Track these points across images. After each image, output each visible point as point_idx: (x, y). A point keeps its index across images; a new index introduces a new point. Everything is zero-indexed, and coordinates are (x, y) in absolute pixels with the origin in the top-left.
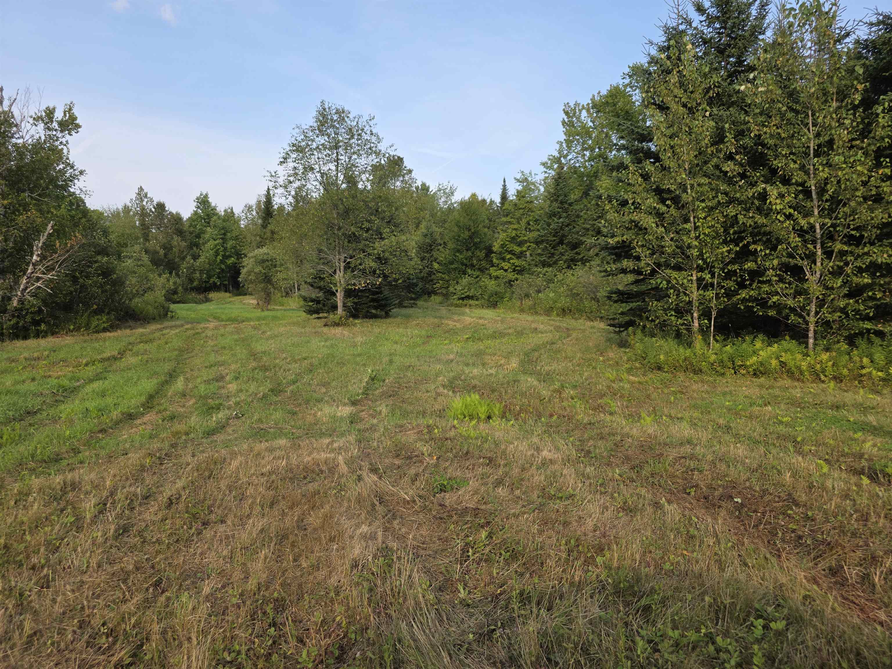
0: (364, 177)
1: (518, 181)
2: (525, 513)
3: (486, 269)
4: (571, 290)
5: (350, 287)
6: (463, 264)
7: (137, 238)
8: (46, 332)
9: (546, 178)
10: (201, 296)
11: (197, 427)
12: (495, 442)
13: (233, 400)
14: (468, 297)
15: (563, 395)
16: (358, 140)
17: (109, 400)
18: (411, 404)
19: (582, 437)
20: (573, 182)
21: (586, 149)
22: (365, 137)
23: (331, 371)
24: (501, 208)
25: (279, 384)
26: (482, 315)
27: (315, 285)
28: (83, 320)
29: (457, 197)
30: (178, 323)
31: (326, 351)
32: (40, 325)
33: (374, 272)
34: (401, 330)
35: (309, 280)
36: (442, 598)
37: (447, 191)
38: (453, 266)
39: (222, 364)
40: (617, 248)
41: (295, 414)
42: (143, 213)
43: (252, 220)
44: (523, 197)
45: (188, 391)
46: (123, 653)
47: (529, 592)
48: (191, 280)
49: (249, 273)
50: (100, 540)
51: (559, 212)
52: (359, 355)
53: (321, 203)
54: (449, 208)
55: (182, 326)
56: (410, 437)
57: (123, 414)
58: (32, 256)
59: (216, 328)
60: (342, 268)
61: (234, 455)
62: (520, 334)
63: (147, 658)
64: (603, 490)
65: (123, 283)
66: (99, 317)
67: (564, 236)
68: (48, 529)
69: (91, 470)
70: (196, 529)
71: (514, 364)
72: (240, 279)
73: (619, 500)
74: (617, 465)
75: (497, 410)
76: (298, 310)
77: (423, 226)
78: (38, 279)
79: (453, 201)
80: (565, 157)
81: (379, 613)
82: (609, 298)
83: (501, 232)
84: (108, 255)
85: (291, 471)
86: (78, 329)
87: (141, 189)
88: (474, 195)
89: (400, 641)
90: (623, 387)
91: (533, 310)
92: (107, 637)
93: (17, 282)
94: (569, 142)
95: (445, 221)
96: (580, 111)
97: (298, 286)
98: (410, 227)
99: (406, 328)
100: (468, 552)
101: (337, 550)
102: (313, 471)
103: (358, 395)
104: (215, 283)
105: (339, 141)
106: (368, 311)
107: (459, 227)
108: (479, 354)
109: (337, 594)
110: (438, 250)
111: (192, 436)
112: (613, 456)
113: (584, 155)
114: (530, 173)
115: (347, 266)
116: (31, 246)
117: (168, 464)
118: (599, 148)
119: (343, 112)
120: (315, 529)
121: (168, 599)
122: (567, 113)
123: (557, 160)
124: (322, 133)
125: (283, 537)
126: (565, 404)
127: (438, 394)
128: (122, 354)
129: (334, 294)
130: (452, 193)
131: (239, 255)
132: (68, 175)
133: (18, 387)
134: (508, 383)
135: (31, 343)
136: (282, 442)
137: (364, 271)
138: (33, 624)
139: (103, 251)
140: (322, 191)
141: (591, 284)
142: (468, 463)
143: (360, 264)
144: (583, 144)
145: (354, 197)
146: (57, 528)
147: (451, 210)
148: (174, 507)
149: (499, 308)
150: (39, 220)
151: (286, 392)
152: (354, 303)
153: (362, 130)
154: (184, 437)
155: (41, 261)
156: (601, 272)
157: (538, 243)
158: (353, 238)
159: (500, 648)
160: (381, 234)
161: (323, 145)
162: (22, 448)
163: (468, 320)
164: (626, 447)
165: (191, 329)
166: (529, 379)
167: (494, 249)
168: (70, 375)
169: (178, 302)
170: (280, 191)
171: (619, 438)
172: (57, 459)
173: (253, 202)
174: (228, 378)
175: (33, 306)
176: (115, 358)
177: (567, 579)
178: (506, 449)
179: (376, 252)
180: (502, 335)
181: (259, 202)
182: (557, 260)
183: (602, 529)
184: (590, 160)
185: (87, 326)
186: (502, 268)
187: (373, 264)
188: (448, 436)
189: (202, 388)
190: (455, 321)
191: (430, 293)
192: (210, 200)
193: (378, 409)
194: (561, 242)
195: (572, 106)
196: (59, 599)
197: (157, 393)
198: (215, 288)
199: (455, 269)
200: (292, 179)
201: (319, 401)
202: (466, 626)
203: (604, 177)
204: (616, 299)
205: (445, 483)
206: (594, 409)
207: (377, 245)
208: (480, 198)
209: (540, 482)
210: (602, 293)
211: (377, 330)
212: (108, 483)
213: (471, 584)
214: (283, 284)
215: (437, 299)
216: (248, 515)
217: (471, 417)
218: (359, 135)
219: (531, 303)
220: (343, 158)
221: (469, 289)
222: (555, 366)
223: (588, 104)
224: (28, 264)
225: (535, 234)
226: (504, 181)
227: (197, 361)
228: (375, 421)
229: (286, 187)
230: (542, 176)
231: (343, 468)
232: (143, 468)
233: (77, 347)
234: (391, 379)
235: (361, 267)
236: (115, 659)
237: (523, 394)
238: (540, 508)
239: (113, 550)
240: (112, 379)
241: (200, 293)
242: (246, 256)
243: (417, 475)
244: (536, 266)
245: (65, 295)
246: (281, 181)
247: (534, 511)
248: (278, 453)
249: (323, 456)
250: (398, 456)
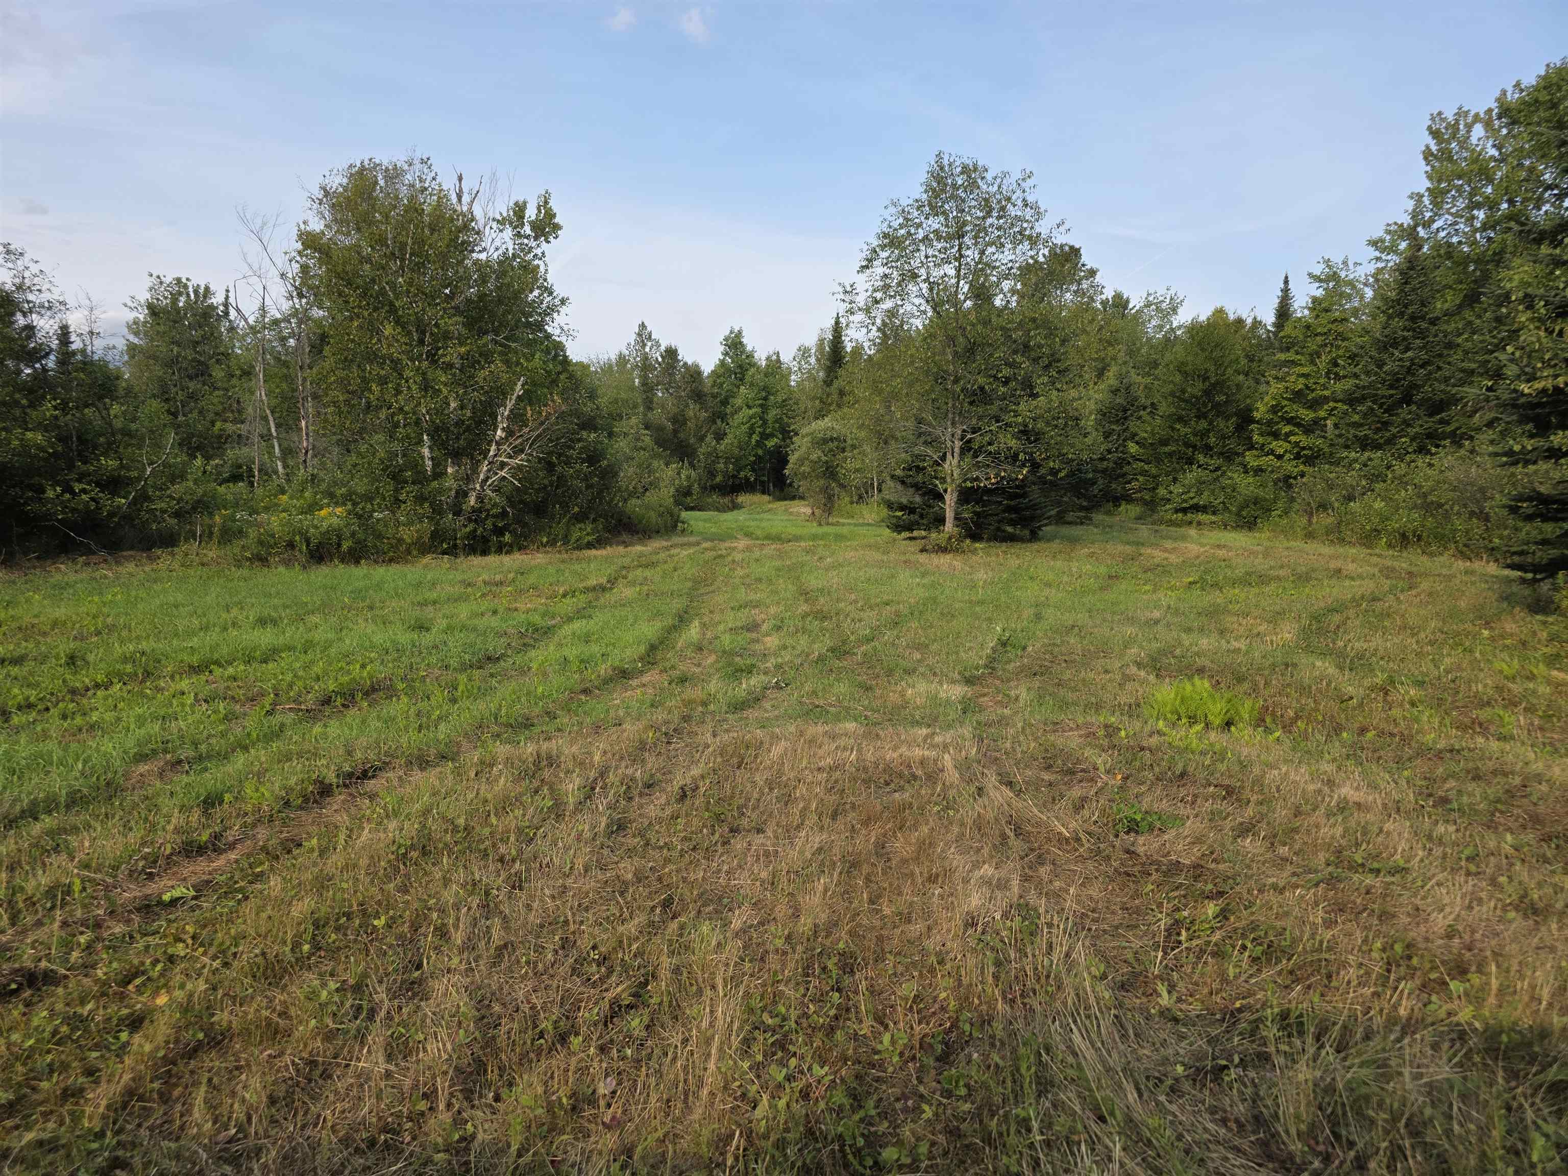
0: (1006, 285)
1: (1317, 279)
2: (1297, 887)
3: (1238, 454)
4: (1425, 495)
5: (969, 484)
6: (1187, 445)
7: (635, 406)
8: (511, 546)
9: (1379, 271)
10: (727, 500)
11: (720, 696)
12: (1240, 762)
13: (773, 660)
14: (1196, 508)
15: (1393, 697)
16: (999, 218)
17: (595, 649)
18: (1074, 689)
19: (1431, 771)
20: (1444, 275)
21: (1478, 206)
22: (1013, 211)
23: (931, 626)
24: (1275, 334)
25: (844, 642)
26: (1223, 542)
27: (909, 481)
28: (559, 529)
29: (1183, 318)
30: (692, 539)
31: (922, 593)
32: (503, 535)
33: (1015, 457)
34: (1059, 564)
35: (899, 472)
36: (1127, 1001)
37: (1164, 306)
38: (1167, 449)
39: (756, 605)
40: (1539, 405)
41: (869, 689)
42: (646, 365)
43: (809, 371)
44: (1327, 311)
45: (705, 642)
46: (619, 989)
47: (1301, 1015)
48: (712, 474)
49: (801, 461)
50: (587, 835)
51: (1405, 339)
52: (981, 603)
53: (929, 335)
54: (1167, 339)
55: (698, 544)
56: (1072, 741)
57: (614, 669)
58: (495, 430)
59: (748, 549)
60: (957, 450)
61: (775, 738)
62: (1303, 578)
63: (653, 1001)
64: (1473, 868)
65: (616, 474)
66: (582, 525)
67: (1414, 386)
68: (519, 812)
69: (572, 743)
70: (721, 836)
71: (1287, 633)
72: (786, 472)
73: (1510, 889)
74: (1509, 830)
75: (1246, 709)
76: (877, 524)
77: (1111, 374)
78: (503, 465)
79: (1175, 324)
80: (1427, 224)
81: (1013, 1001)
82: (1514, 510)
83: (1272, 381)
84: (595, 429)
85: (866, 770)
86: (552, 543)
87: (643, 326)
88: (1220, 312)
89: (1048, 1050)
90: (1534, 692)
91: (1336, 535)
92: (599, 965)
93: (475, 470)
94: (1437, 195)
95: (1155, 364)
96: (1469, 127)
97: (879, 485)
98: (1087, 376)
99: (1070, 560)
100: (1179, 934)
101: (941, 897)
102: (901, 776)
103: (977, 668)
104: (747, 479)
105: (965, 223)
106: (998, 529)
107: (1185, 374)
108: (1213, 612)
109: (941, 962)
110: (1140, 418)
111: (712, 707)
112: (1501, 812)
113: (1473, 218)
114: (1345, 263)
115: (966, 448)
116: (494, 416)
117: (678, 744)
118: (1511, 202)
119: (975, 170)
120: (904, 861)
121: (682, 927)
122: (1435, 134)
123: (1410, 233)
124: (935, 211)
125: (853, 865)
126: (1396, 712)
127: (1127, 678)
128: (612, 581)
129: (940, 497)
130: (1174, 310)
131: (787, 434)
132: (544, 306)
133: (476, 622)
134: (1273, 666)
135: (492, 560)
136: (851, 726)
137: (995, 456)
138: (502, 933)
139: (589, 424)
140: (930, 314)
141: (1472, 484)
142: (1183, 792)
143: (990, 444)
144: (1472, 194)
145: (986, 323)
146: (531, 810)
147: (1168, 342)
148: (688, 802)
149: (1261, 530)
150: (506, 376)
151: (855, 654)
152: (975, 513)
153: (1009, 199)
154: (700, 709)
155: (506, 438)
156: (1496, 454)
157: (1352, 400)
158: (980, 397)
159: (1236, 1099)
160: (1031, 387)
161: (936, 232)
162: (482, 705)
163: (1193, 548)
164: (1534, 798)
165: (711, 549)
166: (1319, 663)
167: (1257, 415)
168: (542, 609)
169: (692, 509)
170: (859, 317)
171: (1517, 781)
172: (527, 724)
173: (811, 341)
174: (765, 627)
175: (495, 505)
176: (604, 589)
177: (1381, 1010)
178: (1263, 776)
179: (1020, 419)
180: (1263, 579)
181: (822, 341)
182: (1394, 436)
183: (1467, 937)
184: (1485, 227)
185: (566, 539)
186: (1272, 452)
187: (1013, 443)
188: (1145, 744)
189: (726, 639)
190: (1165, 550)
191: (1117, 500)
192: (745, 340)
193: (1013, 693)
194: (1407, 399)
195: (1451, 119)
196: (535, 905)
197: (661, 643)
198: (747, 487)
199: (1170, 455)
200: (879, 295)
201: (909, 672)
202: (1171, 1051)
203: (1517, 262)
204: (1530, 511)
205: (1138, 817)
206: (1462, 727)
207: (1022, 407)
208: (1232, 317)
209: (1332, 837)
210: (1496, 503)
211: (1014, 562)
212: (597, 758)
213: (1181, 986)
214: (856, 479)
215: (1135, 510)
216: (798, 827)
217: (1193, 720)
218: (1003, 209)
219: (1330, 520)
220: (971, 254)
221: (1199, 493)
222: (1377, 641)
223: (1490, 111)
224: (489, 443)
225: (1348, 384)
226: (1286, 282)
227: (719, 598)
228: (1007, 712)
229: (868, 310)
230: (1371, 268)
231: (952, 775)
232: (642, 746)
233: (551, 570)
234: (1038, 645)
235: (991, 448)
236: (609, 995)
237: (1304, 690)
238: (1332, 881)
239: (605, 852)
240: (600, 618)
241: (724, 495)
242: (797, 434)
243: (1084, 799)
244: (1347, 447)
245: (538, 491)
246: (861, 300)
247: (1317, 885)
248: (842, 742)
249: (918, 752)
250: (1048, 767)
